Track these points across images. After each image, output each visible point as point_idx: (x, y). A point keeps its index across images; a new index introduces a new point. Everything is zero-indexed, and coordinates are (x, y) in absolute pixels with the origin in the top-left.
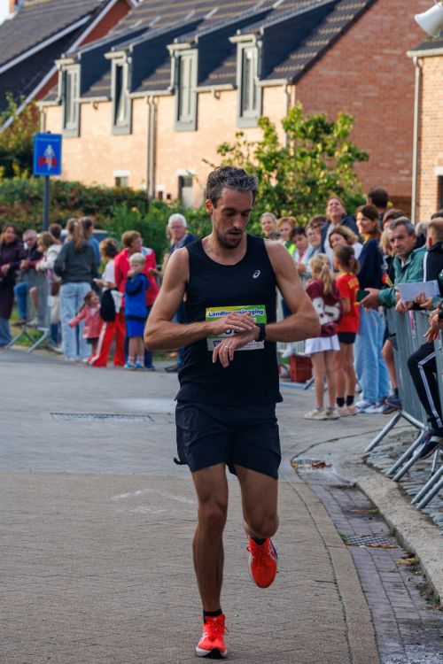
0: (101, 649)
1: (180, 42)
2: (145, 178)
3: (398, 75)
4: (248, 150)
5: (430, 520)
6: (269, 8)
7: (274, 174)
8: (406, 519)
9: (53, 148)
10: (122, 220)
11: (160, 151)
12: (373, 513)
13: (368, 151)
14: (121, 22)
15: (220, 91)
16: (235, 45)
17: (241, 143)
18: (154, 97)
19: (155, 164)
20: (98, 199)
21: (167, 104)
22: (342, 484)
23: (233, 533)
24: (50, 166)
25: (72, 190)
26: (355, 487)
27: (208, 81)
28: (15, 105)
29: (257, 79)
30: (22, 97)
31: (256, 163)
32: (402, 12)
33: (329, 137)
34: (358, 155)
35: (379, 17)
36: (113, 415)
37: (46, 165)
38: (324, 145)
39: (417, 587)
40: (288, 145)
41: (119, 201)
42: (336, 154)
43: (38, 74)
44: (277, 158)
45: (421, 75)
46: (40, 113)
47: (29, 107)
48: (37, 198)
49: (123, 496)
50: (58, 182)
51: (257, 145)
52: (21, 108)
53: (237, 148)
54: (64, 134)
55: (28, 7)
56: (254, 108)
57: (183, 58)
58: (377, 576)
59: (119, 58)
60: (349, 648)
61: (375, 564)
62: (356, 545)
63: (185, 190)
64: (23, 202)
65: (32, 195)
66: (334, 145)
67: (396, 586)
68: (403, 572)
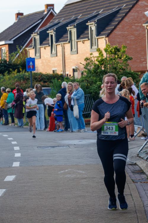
0: (58, 221)
1: (70, 26)
2: (62, 70)
3: (140, 32)
4: (94, 59)
6: (98, 13)
7: (103, 66)
9: (32, 62)
10: (56, 84)
11: (66, 61)
12: (142, 172)
13: (132, 57)
14: (51, 21)
15: (84, 41)
16: (88, 26)
17: (92, 57)
18: (63, 44)
19: (65, 66)
20: (47, 77)
21: (68, 46)
22: (131, 163)
23: (98, 182)
24: (32, 68)
25: (39, 75)
26: (135, 164)
27: (80, 38)
28: (19, 50)
29: (96, 36)
30: (21, 47)
31: (97, 63)
32: (140, 12)
33: (119, 53)
34: (129, 58)
35: (133, 14)
36: (57, 146)
38: (118, 55)
40: (107, 57)
41: (54, 78)
42: (122, 58)
43: (26, 39)
44: (104, 61)
46: (27, 51)
47: (24, 50)
48: (28, 79)
49: (62, 172)
50: (35, 73)
51: (97, 57)
52: (21, 50)
53: (91, 59)
54: (36, 58)
55: (21, 18)
56: (95, 45)
57: (72, 31)
58: (144, 192)
59: (51, 32)
60: (137, 215)
61: (143, 188)
62: (137, 183)
63: (75, 73)
64: (24, 81)
65: (26, 78)
66: (121, 56)
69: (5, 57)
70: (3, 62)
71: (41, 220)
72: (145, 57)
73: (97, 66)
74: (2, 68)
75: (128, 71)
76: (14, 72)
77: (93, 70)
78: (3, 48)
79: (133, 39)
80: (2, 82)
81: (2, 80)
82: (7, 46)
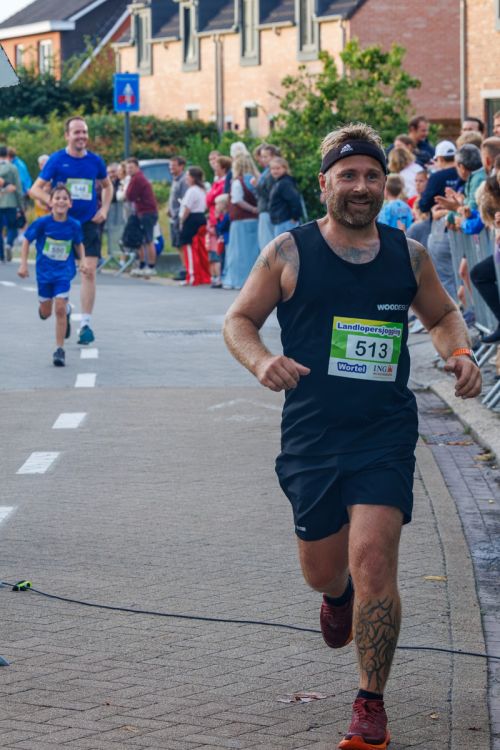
0: (214, 548)
2: (214, 110)
4: (310, 82)
7: (334, 103)
8: (480, 418)
9: (131, 86)
10: (197, 151)
11: (227, 85)
12: (447, 413)
13: (420, 79)
15: (280, 28)
17: (304, 75)
18: (220, 36)
19: (223, 97)
20: (172, 131)
21: (232, 43)
22: (416, 387)
24: (129, 102)
25: (148, 123)
26: (429, 390)
27: (269, 19)
28: (92, 47)
29: (314, 16)
30: (98, 39)
31: (318, 94)
33: (385, 66)
34: (411, 83)
37: (125, 103)
38: (380, 74)
39: (496, 480)
40: (346, 75)
41: (193, 133)
42: (392, 82)
43: (111, 19)
44: (337, 88)
45: (466, 7)
46: (114, 54)
47: (105, 50)
48: (117, 133)
49: (218, 406)
50: (135, 117)
51: (318, 77)
52: (97, 50)
53: (300, 80)
54: (141, 73)
56: (313, 42)
58: (458, 471)
59: (187, 2)
60: (440, 540)
61: (455, 461)
62: (436, 444)
63: (253, 120)
64: (103, 137)
65: (111, 130)
66: (389, 74)
67: (476, 480)
68: (481, 467)
69: (50, 67)
70: (43, 83)
71: (166, 546)
72: (454, 80)
73: (316, 104)
74: (40, 100)
77: (308, 112)
78: (46, 43)
79: (422, 26)
80: (41, 141)
81: (40, 134)
82: (57, 37)
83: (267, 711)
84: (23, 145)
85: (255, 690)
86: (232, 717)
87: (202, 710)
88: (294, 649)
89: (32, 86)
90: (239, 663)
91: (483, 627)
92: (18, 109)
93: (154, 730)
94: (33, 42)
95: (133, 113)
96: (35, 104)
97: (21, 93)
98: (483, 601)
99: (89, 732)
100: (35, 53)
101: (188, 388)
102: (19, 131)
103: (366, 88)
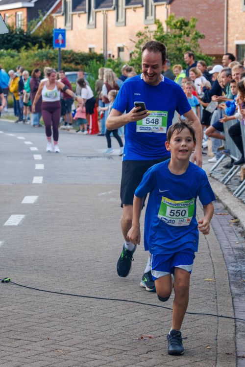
0: (101, 263)
2: (102, 48)
4: (150, 35)
5: (243, 202)
8: (232, 202)
9: (62, 35)
10: (94, 68)
11: (109, 35)
13: (204, 34)
15: (136, 8)
17: (147, 31)
18: (106, 11)
19: (107, 41)
21: (112, 14)
25: (69, 54)
27: (130, 4)
28: (42, 16)
29: (153, 2)
30: (45, 12)
33: (187, 28)
34: (200, 36)
37: (59, 43)
38: (185, 31)
39: (240, 232)
40: (168, 32)
41: (92, 59)
42: (190, 35)
44: (164, 38)
46: (53, 19)
47: (49, 17)
48: (54, 58)
49: (103, 194)
50: (65, 51)
51: (154, 32)
52: (45, 17)
53: (145, 34)
54: (66, 29)
56: (152, 15)
58: (221, 228)
60: (212, 261)
61: (220, 223)
63: (121, 53)
64: (47, 60)
65: (51, 57)
66: (189, 31)
67: (230, 232)
68: (232, 225)
69: (21, 25)
70: (18, 33)
71: (77, 261)
72: (221, 35)
74: (16, 41)
75: (198, 54)
76: (33, 48)
78: (20, 13)
79: (206, 8)
80: (17, 61)
81: (16, 58)
82: (25, 10)
83: (127, 343)
84: (7, 63)
85: (121, 333)
86: (109, 346)
87: (94, 342)
88: (140, 313)
89: (12, 35)
90: (113, 320)
91: (233, 304)
92: (5, 45)
93: (71, 352)
94: (13, 12)
95: (62, 49)
96: (14, 43)
97: (7, 38)
98: (233, 291)
99: (39, 352)
100: (14, 18)
101: (88, 184)
102: (6, 56)
103: (178, 38)
